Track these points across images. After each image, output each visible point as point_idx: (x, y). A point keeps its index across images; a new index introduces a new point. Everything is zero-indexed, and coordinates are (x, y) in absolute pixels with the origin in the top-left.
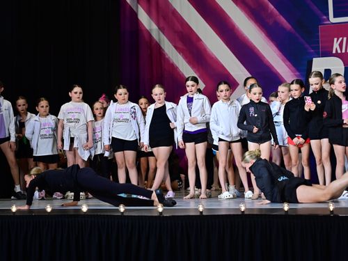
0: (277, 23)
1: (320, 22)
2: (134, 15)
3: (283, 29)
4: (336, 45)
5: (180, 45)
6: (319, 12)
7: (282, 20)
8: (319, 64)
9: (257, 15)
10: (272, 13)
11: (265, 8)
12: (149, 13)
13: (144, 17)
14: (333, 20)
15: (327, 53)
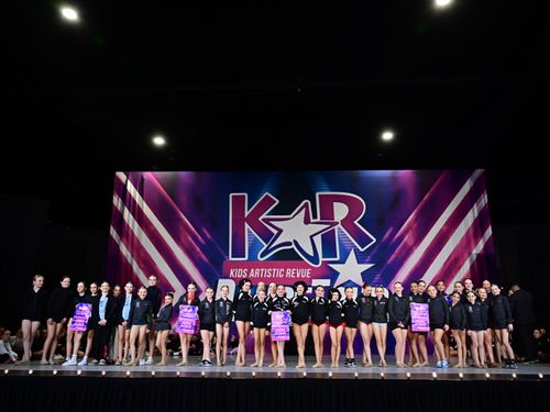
0: (200, 259)
1: (224, 259)
2: (118, 246)
3: (203, 261)
4: (232, 273)
5: (143, 266)
6: (222, 252)
7: (203, 256)
8: (221, 282)
9: (190, 253)
10: (198, 253)
11: (194, 249)
12: (127, 246)
13: (124, 250)
14: (231, 259)
15: (227, 277)
